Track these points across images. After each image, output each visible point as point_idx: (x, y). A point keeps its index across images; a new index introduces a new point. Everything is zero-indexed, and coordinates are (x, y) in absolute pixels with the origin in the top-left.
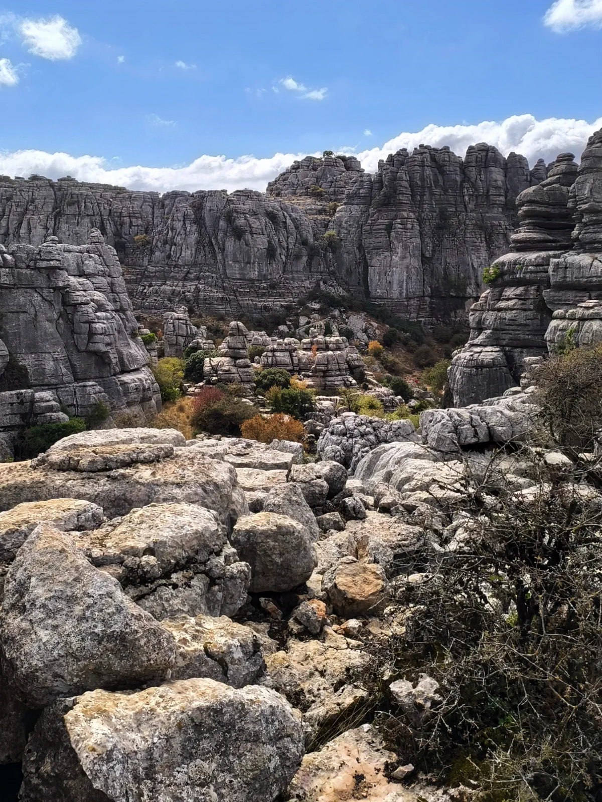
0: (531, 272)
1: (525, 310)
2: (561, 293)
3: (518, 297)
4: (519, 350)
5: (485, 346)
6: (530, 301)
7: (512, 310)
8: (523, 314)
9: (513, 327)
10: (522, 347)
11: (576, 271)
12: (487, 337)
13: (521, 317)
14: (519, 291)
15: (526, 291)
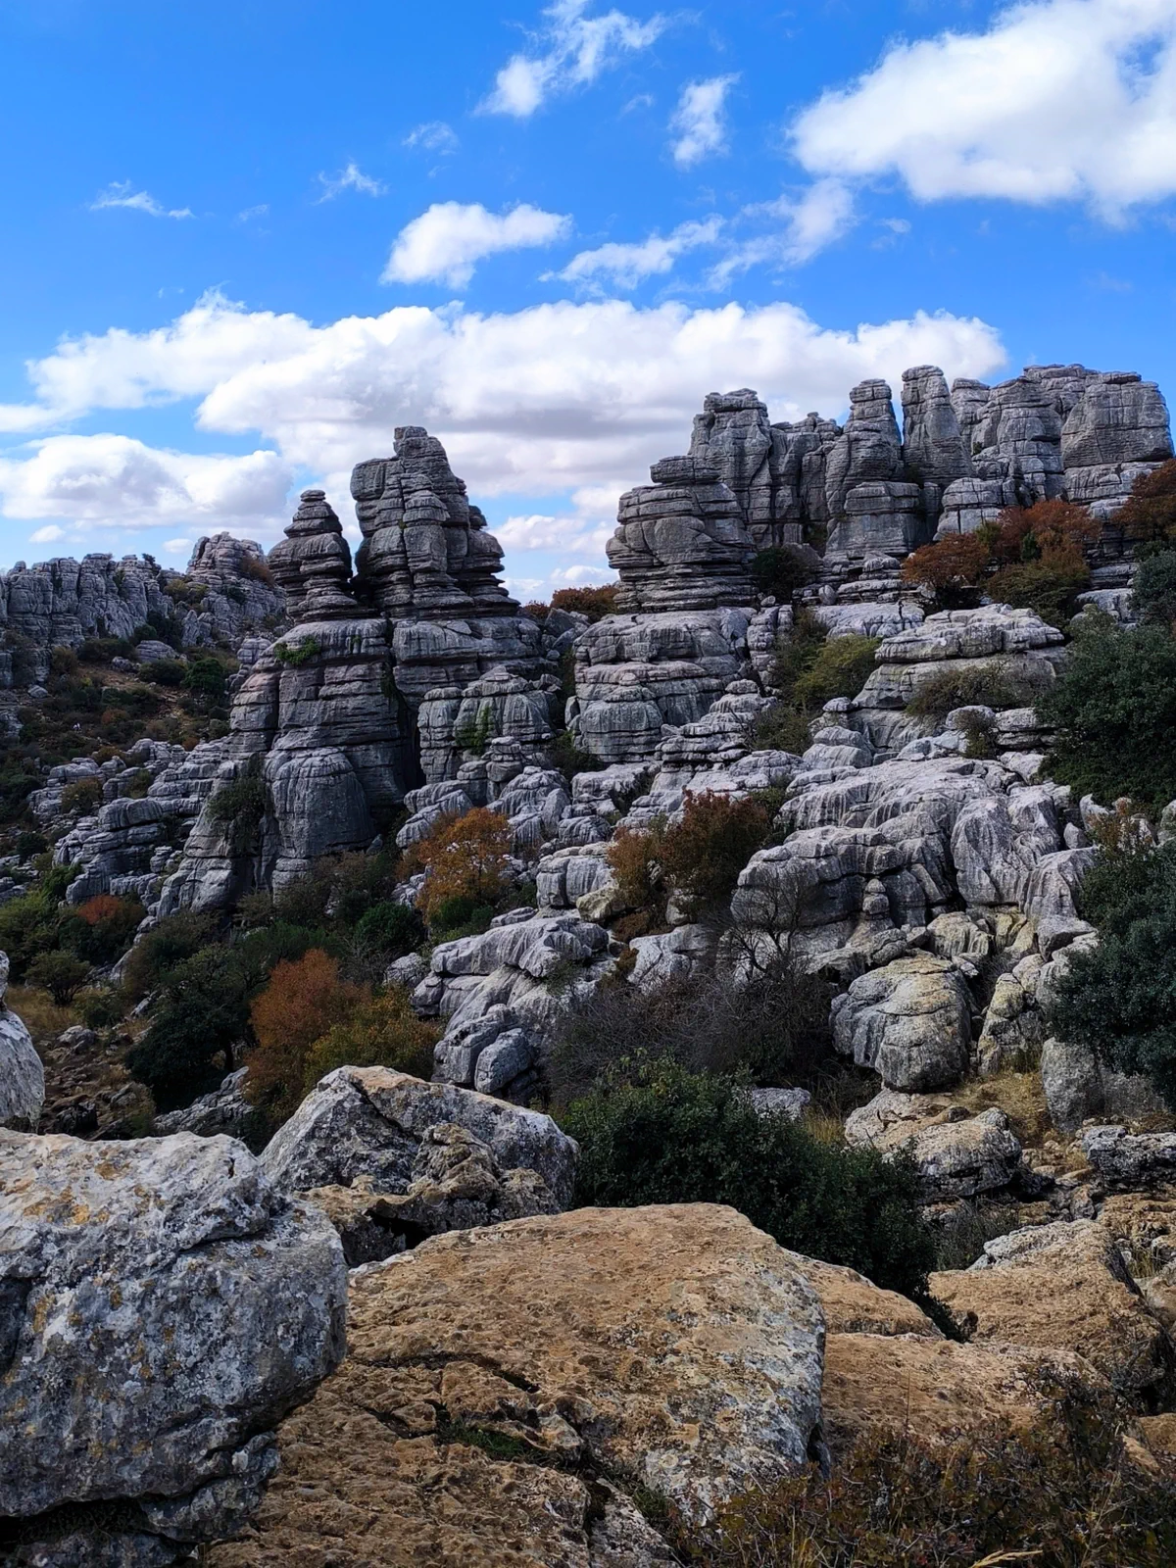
0: (374, 646)
1: (371, 694)
2: (413, 670)
3: (363, 678)
4: (364, 747)
5: (314, 748)
6: (377, 683)
7: (355, 695)
8: (372, 699)
9: (360, 718)
10: (367, 743)
11: (431, 643)
12: (315, 737)
13: (371, 704)
14: (360, 669)
15: (370, 669)
